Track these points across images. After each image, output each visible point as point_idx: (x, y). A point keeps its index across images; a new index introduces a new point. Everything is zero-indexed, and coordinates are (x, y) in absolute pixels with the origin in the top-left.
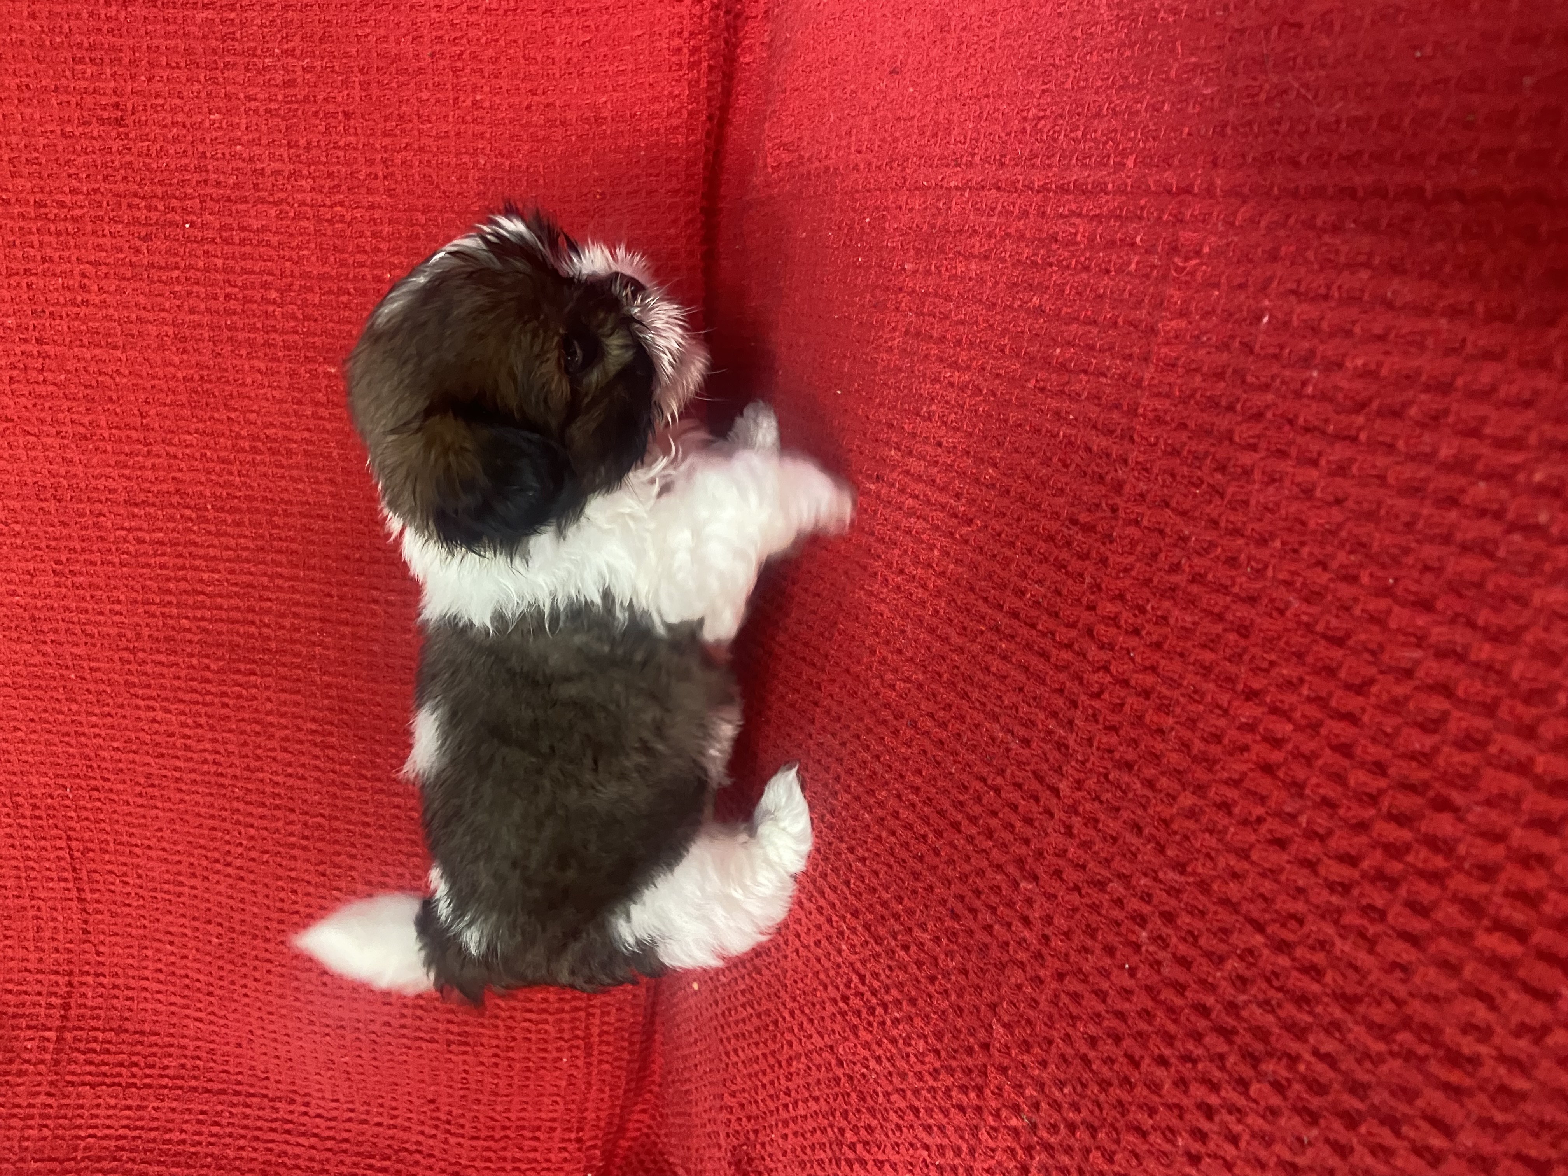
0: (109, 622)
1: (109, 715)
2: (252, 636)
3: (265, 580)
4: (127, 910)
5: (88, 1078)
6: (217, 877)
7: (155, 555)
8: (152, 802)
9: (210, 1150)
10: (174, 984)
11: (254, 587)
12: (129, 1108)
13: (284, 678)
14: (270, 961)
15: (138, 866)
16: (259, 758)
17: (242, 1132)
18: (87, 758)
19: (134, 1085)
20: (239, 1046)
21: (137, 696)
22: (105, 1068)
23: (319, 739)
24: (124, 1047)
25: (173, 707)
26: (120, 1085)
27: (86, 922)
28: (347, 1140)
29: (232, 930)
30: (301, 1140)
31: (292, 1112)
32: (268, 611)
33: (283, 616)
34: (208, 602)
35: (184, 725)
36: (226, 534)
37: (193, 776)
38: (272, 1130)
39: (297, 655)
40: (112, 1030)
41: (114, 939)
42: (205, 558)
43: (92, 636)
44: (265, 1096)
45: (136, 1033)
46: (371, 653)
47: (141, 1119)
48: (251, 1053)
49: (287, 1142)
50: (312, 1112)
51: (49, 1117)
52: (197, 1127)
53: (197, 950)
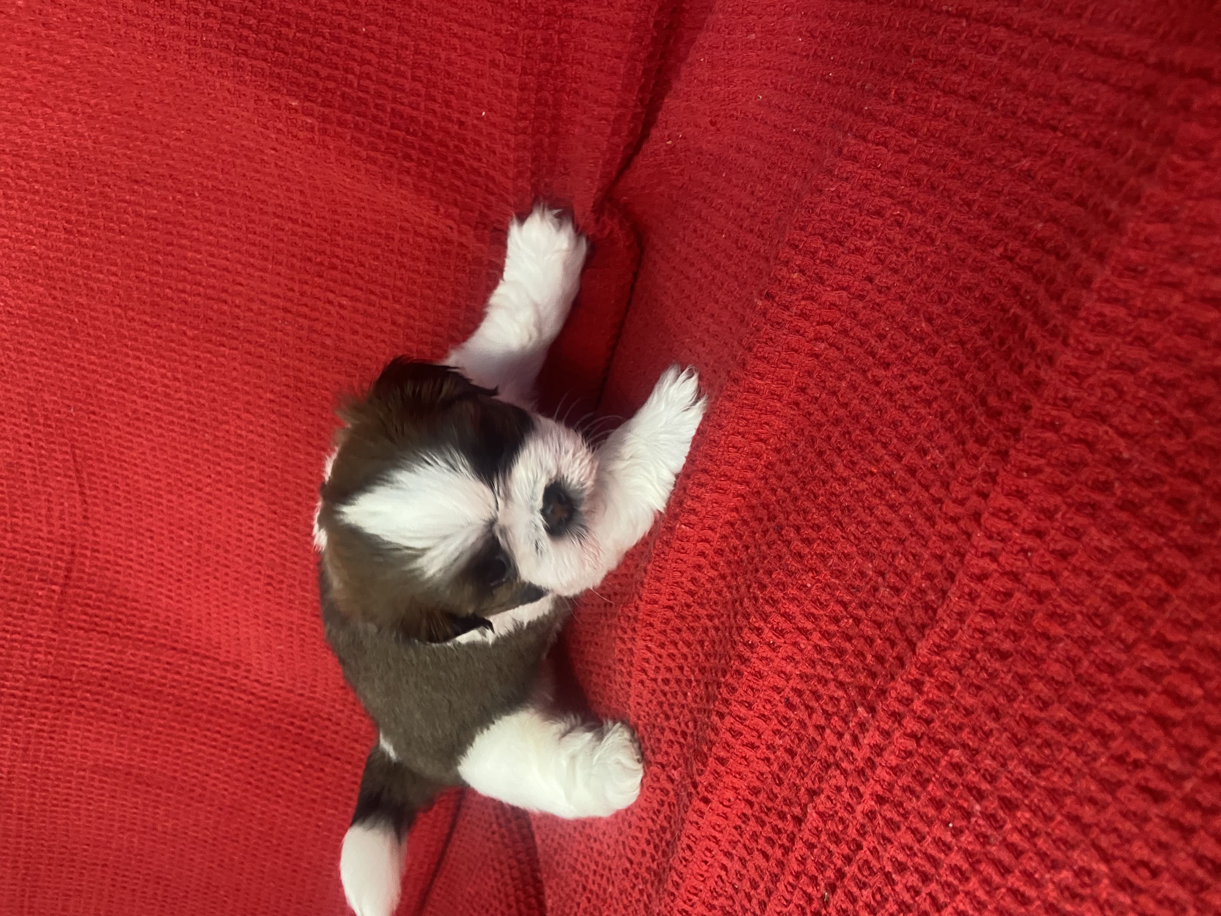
0: (107, 280)
1: (105, 357)
2: (224, 313)
3: (239, 267)
4: (118, 508)
5: (83, 625)
6: (189, 497)
7: (149, 228)
8: (138, 432)
9: (172, 691)
10: (151, 568)
11: (228, 271)
12: (113, 651)
13: (250, 353)
14: (227, 566)
15: (127, 477)
16: (225, 414)
17: (197, 682)
18: (88, 388)
19: (118, 635)
20: (199, 621)
21: (127, 346)
22: (97, 620)
23: (276, 408)
24: (112, 607)
25: (156, 360)
26: (106, 633)
27: (86, 510)
28: (276, 702)
29: (200, 538)
30: (242, 696)
31: (236, 675)
32: (240, 294)
33: (251, 300)
34: (189, 277)
35: (164, 376)
36: (209, 221)
37: (171, 418)
38: (221, 685)
39: (262, 336)
40: (103, 592)
41: (107, 527)
42: (190, 238)
43: (92, 289)
44: (217, 660)
45: (121, 597)
46: (323, 345)
47: (122, 660)
48: (207, 628)
49: (231, 696)
50: (252, 677)
51: (52, 647)
52: (164, 673)
53: (172, 547)
